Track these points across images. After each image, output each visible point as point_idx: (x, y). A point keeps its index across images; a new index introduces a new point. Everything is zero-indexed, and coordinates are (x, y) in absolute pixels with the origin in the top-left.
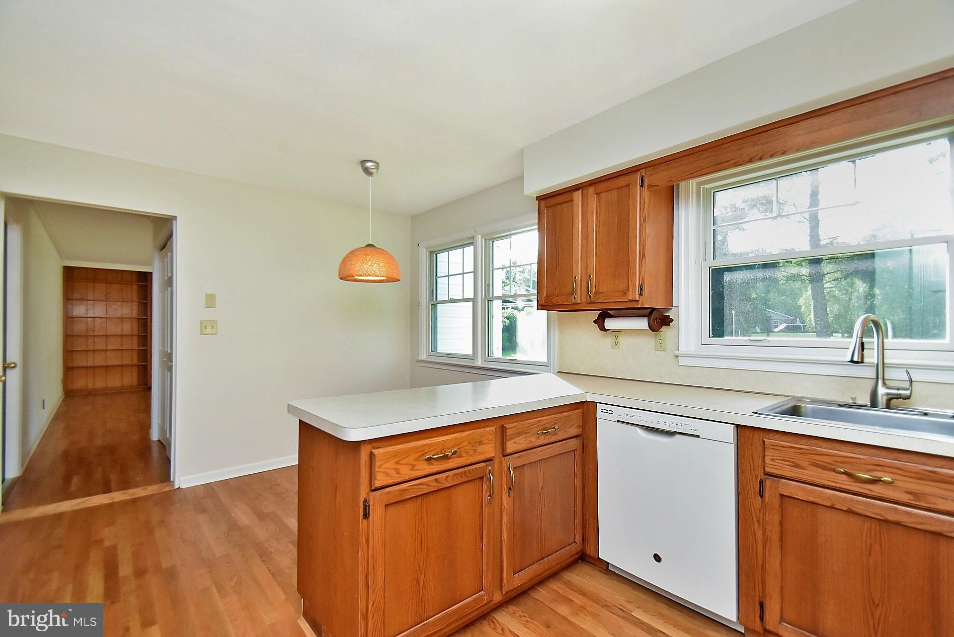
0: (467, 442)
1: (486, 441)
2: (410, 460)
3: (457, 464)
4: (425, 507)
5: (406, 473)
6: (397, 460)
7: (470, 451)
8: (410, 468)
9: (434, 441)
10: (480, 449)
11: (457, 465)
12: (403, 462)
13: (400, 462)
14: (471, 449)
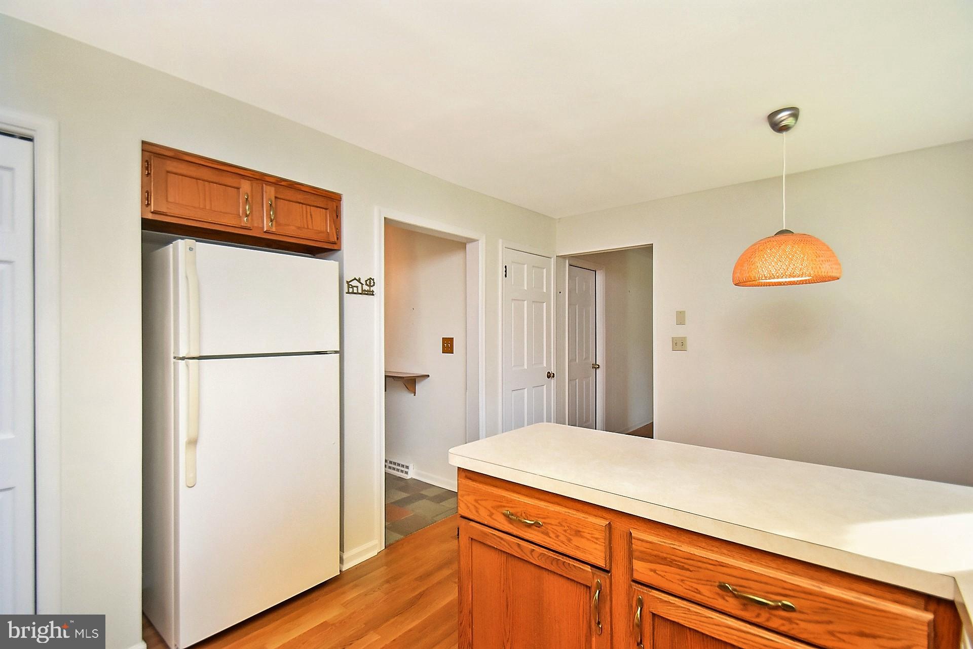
0: (558, 521)
1: (585, 535)
2: (489, 504)
3: (542, 541)
4: (510, 570)
5: (484, 517)
6: (477, 498)
7: (562, 536)
8: (489, 514)
9: (513, 498)
10: (576, 541)
11: (540, 542)
12: (483, 503)
13: (479, 502)
14: (563, 534)
